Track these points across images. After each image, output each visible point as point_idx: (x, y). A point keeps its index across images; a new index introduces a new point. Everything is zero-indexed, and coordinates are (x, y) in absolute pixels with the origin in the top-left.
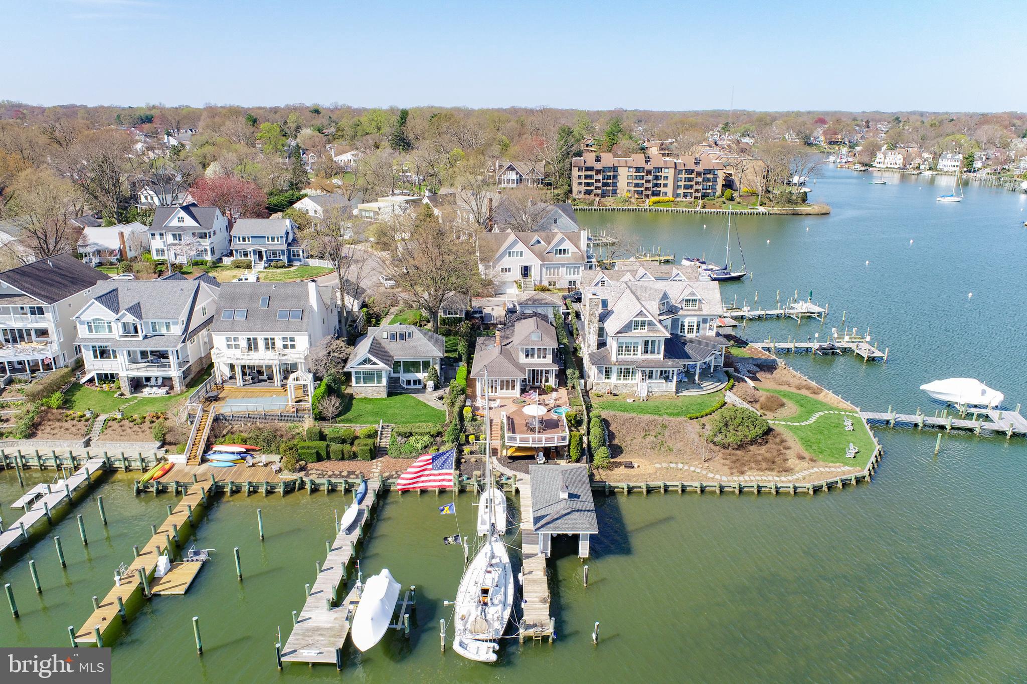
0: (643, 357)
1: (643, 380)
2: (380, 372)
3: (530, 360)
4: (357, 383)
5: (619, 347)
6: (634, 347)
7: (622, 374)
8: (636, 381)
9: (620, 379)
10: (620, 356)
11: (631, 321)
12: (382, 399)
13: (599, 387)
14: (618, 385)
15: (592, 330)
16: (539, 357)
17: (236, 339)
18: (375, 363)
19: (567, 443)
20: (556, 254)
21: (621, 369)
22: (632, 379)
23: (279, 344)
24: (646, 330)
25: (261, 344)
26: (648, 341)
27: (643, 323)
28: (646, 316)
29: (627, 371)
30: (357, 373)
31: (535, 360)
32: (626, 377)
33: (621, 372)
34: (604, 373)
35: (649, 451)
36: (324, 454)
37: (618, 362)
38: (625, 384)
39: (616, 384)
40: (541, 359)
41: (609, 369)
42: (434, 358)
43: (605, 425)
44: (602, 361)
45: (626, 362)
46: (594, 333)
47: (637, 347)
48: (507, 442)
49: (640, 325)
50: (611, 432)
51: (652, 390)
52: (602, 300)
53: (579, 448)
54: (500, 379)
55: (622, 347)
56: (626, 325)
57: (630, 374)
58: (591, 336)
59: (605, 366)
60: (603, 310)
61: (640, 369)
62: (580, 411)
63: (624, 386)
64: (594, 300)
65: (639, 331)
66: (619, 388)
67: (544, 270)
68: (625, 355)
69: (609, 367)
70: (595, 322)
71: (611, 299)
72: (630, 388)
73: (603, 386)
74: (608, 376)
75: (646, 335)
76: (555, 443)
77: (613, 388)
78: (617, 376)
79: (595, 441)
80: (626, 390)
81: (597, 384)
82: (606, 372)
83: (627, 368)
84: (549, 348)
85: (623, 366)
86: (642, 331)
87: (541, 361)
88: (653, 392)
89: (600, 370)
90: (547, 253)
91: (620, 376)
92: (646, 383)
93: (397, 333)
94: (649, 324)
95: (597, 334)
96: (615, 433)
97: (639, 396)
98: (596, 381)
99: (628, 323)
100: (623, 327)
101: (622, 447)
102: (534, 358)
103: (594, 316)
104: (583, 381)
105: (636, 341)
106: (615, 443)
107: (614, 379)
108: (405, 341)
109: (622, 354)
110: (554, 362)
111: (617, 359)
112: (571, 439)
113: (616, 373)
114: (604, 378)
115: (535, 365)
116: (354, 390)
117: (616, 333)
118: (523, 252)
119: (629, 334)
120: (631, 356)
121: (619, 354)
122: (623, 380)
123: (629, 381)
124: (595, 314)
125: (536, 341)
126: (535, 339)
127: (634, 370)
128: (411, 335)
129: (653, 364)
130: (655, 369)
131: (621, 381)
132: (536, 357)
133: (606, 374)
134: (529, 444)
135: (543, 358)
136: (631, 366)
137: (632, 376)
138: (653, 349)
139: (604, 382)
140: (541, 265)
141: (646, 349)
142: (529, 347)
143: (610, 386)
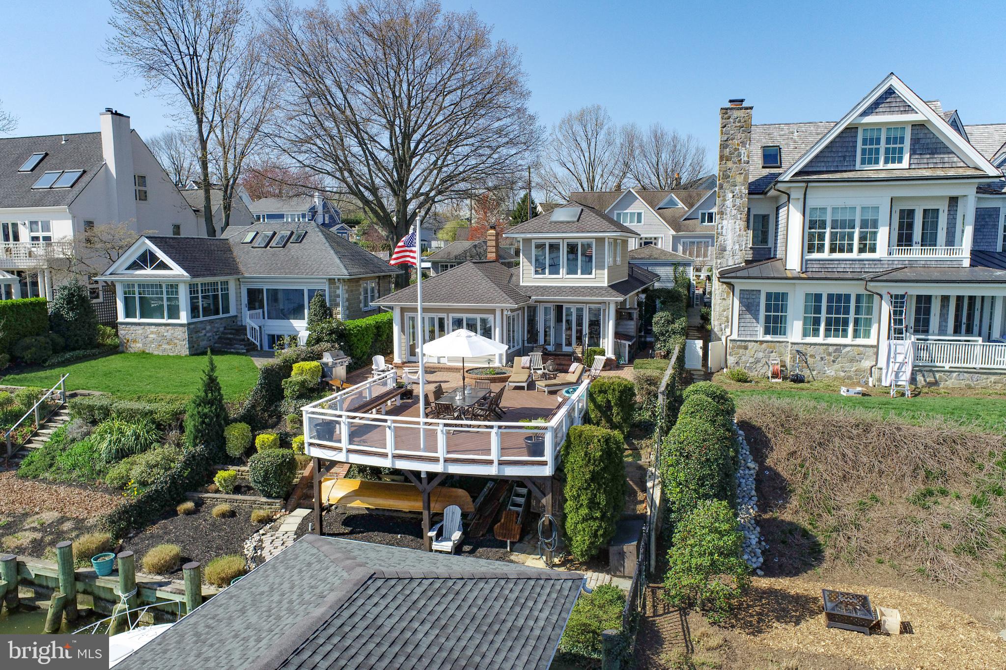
0: (896, 256)
1: (897, 333)
2: (173, 287)
3: (547, 280)
4: (127, 315)
5: (812, 224)
6: (864, 224)
7: (823, 315)
8: (872, 341)
9: (816, 332)
10: (815, 256)
11: (851, 130)
12: (179, 357)
13: (747, 357)
14: (810, 351)
15: (729, 203)
16: (572, 270)
18: (163, 266)
19: (547, 471)
20: (703, 221)
21: (818, 297)
22: (856, 334)
24: (905, 164)
26: (911, 213)
27: (895, 135)
28: (908, 109)
29: (839, 302)
30: (129, 287)
31: (563, 279)
32: (836, 326)
33: (818, 310)
34: (762, 313)
37: (807, 274)
38: (831, 349)
39: (802, 349)
40: (579, 276)
41: (777, 302)
42: (331, 281)
43: (747, 439)
44: (754, 271)
45: (836, 275)
46: (734, 212)
47: (875, 224)
48: (311, 444)
49: (883, 145)
50: (769, 469)
51: (932, 370)
52: (764, 148)
53: (602, 499)
54: (451, 315)
55: (823, 225)
56: (831, 142)
57: (852, 316)
58: (725, 222)
59: (766, 288)
60: (767, 171)
61: (883, 288)
62: (652, 382)
63: (829, 354)
64: (736, 114)
65: (882, 167)
66: (810, 360)
67: (680, 248)
68: (833, 250)
69: (777, 295)
70: (739, 179)
71: (792, 147)
72: (852, 361)
73: (761, 355)
74: (775, 325)
75: (906, 174)
76: (490, 462)
77: (793, 359)
78: (805, 324)
79: (682, 476)
80: (837, 366)
81: (740, 347)
82: (768, 309)
83: (839, 296)
84: (597, 239)
85: (826, 289)
86: (890, 166)
87: (579, 280)
88: (938, 375)
89: (749, 305)
90: (685, 220)
91: (817, 322)
92: (906, 345)
93: (275, 233)
94: (915, 141)
95: (744, 216)
96: (784, 474)
97: (880, 380)
98: (735, 336)
99: (839, 136)
100: (821, 152)
101: (814, 532)
102: (559, 274)
103: (735, 163)
104: (699, 343)
105: (870, 202)
106: (787, 516)
107: (795, 331)
108: (284, 247)
109: (821, 249)
110: (616, 287)
111: (804, 262)
112: (567, 454)
113: (802, 314)
114: (760, 329)
115: (560, 290)
116: (122, 332)
117: (796, 174)
118: (643, 215)
119: (845, 175)
120: (855, 255)
121: (811, 249)
122: (827, 336)
123: (848, 340)
124: (739, 155)
125: (562, 222)
126: (561, 219)
127: (865, 303)
128: (301, 239)
129: (936, 275)
130: (936, 291)
131: (820, 339)
132: (563, 271)
133: (768, 319)
134: (385, 455)
135: (582, 274)
136: (852, 289)
137: (856, 322)
138: (929, 240)
139: (762, 342)
140: (674, 237)
141: (904, 239)
142: (540, 235)
143: (781, 355)
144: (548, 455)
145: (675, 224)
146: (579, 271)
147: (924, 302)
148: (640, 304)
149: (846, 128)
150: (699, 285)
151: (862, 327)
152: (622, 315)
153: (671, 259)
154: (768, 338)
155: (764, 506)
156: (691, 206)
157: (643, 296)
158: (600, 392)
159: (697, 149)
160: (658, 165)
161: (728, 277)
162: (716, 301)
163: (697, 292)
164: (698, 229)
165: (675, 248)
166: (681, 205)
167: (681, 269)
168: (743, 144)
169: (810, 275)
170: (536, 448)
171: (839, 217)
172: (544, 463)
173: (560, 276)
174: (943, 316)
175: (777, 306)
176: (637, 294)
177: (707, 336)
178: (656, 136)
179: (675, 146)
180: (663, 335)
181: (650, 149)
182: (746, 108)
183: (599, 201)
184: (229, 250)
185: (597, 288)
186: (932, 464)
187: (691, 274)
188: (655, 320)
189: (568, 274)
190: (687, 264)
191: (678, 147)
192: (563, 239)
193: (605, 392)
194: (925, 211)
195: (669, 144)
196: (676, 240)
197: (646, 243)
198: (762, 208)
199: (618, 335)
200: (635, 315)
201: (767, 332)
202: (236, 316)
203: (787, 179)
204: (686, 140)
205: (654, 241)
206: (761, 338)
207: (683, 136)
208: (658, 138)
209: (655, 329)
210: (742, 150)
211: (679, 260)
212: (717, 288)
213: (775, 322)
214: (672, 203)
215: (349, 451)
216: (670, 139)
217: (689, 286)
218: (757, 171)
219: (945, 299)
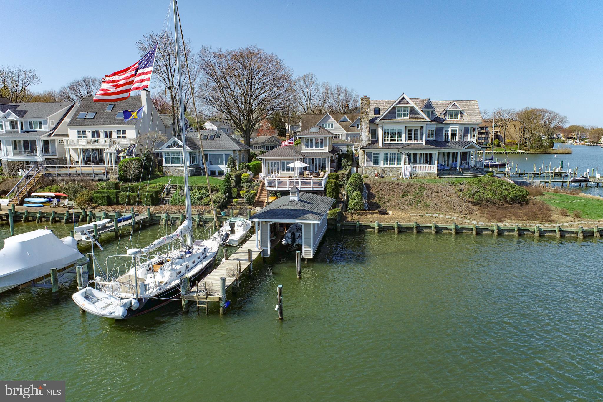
0: (407, 142)
1: (407, 163)
3: (309, 150)
4: (166, 164)
5: (385, 133)
6: (398, 133)
7: (389, 159)
8: (401, 166)
9: (387, 164)
10: (386, 142)
11: (394, 108)
13: (369, 172)
14: (385, 169)
15: (363, 126)
17: (84, 132)
19: (323, 189)
20: (358, 127)
21: (387, 154)
22: (397, 164)
23: (115, 135)
24: (408, 118)
25: (102, 135)
26: (411, 130)
27: (405, 110)
28: (408, 103)
29: (393, 155)
30: (166, 154)
31: (314, 150)
32: (392, 162)
33: (387, 157)
35: (405, 206)
36: (113, 198)
37: (384, 147)
38: (391, 168)
39: (383, 168)
40: (319, 148)
41: (377, 155)
42: (234, 151)
43: (366, 187)
44: (370, 147)
45: (391, 148)
46: (365, 129)
47: (401, 133)
48: (267, 187)
49: (403, 112)
50: (371, 192)
51: (416, 173)
52: (375, 108)
53: (335, 194)
54: (281, 161)
55: (388, 134)
56: (390, 111)
57: (396, 159)
58: (362, 132)
59: (373, 151)
60: (375, 116)
61: (403, 151)
62: (343, 174)
63: (390, 170)
64: (365, 100)
65: (403, 118)
66: (385, 172)
67: (349, 139)
68: (391, 141)
69: (376, 154)
70: (366, 119)
71: (383, 108)
72: (396, 171)
73: (372, 171)
74: (376, 162)
75: (408, 120)
76: (311, 187)
77: (381, 171)
78: (384, 161)
79: (351, 189)
80: (392, 173)
81: (366, 169)
82: (374, 158)
83: (393, 154)
84: (325, 137)
85: (389, 151)
86: (405, 118)
87: (319, 150)
88: (417, 174)
89: (369, 156)
90: (351, 127)
91: (387, 161)
92: (409, 167)
93: (208, 135)
94: (411, 111)
95: (368, 130)
96: (374, 193)
97: (403, 176)
98: (365, 166)
99: (391, 109)
100: (387, 114)
101: (380, 204)
102: (313, 148)
103: (365, 114)
104: (355, 168)
105: (400, 128)
106: (374, 201)
107: (381, 164)
108: (213, 140)
109: (388, 140)
110: (330, 152)
111: (383, 144)
112: (327, 185)
113: (383, 159)
114: (372, 163)
115: (314, 153)
116: (165, 169)
117: (381, 120)
118: (333, 125)
119: (393, 120)
120: (396, 142)
121: (385, 140)
122: (390, 165)
123: (395, 166)
124: (366, 112)
125: (314, 132)
126: (314, 131)
127: (399, 155)
128: (218, 137)
129: (416, 147)
130: (418, 152)
131: (388, 166)
132: (314, 147)
133: (374, 160)
134: (287, 187)
135: (320, 148)
136: (396, 152)
137: (397, 160)
138: (416, 138)
139: (373, 167)
140: (346, 134)
141: (410, 138)
142: (308, 136)
143: (378, 170)
144: (323, 186)
145: (346, 128)
146: (319, 147)
147: (415, 155)
148: (336, 158)
149: (393, 107)
150: (357, 154)
151: (399, 162)
152: (332, 161)
153: (346, 143)
154: (374, 166)
155: (369, 199)
156: (353, 120)
157: (338, 156)
158: (331, 176)
159: (356, 95)
160: (339, 102)
161: (363, 149)
162: (360, 156)
163: (355, 156)
164: (356, 131)
165: (347, 139)
166: (349, 120)
167: (350, 147)
168: (367, 109)
169: (384, 148)
170: (320, 184)
171: (392, 132)
172: (322, 187)
173: (313, 149)
174: (420, 159)
175: (376, 156)
176: (336, 155)
177: (358, 166)
178: (338, 89)
179: (346, 94)
180: (345, 166)
181: (335, 95)
182: (368, 98)
183: (315, 118)
184: (193, 141)
185: (325, 152)
186: (405, 189)
187: (353, 148)
188: (342, 162)
189: (316, 148)
190: (352, 145)
191: (348, 94)
192: (314, 137)
193: (332, 176)
194: (415, 130)
195: (343, 93)
196: (347, 135)
197: (335, 137)
198: (373, 127)
199: (331, 167)
200: (336, 161)
201: (374, 164)
202: (198, 164)
203: (378, 121)
204: (351, 91)
205: (338, 136)
206: (372, 166)
207: (350, 89)
208: (339, 90)
209: (343, 164)
210: (367, 111)
211: (349, 144)
212: (360, 152)
213: (376, 161)
214: (345, 119)
215: (278, 187)
216: (344, 90)
217: (353, 153)
218: (372, 116)
219: (421, 154)
